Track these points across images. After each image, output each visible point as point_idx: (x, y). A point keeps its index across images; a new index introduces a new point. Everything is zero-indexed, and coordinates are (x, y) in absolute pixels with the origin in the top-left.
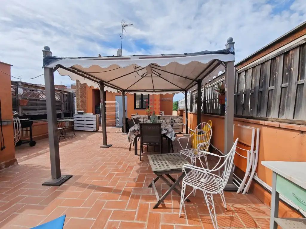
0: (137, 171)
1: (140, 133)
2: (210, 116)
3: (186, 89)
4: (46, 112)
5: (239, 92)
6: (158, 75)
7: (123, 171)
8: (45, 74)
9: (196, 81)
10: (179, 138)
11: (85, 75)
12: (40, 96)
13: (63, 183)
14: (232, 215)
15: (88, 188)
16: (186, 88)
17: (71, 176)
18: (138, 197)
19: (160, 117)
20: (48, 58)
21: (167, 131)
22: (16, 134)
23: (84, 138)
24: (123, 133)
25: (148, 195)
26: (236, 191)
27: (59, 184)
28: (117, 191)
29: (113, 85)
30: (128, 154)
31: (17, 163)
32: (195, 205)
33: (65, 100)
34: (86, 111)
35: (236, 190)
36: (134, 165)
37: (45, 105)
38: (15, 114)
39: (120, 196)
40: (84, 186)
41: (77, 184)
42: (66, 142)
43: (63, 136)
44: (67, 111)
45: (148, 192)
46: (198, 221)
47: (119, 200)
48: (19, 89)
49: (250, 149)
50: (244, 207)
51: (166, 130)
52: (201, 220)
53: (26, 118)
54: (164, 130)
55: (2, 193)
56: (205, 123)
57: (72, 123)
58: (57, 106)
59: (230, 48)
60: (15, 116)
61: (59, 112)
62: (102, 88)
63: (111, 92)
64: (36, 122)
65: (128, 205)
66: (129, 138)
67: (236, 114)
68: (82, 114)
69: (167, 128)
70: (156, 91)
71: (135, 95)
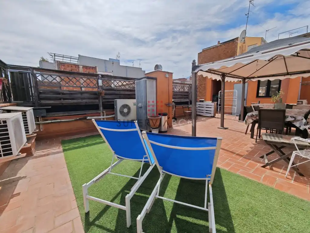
0: (251, 148)
1: (258, 118)
7: (237, 144)
18: (249, 159)
19: (293, 106)
20: (195, 67)
21: (293, 119)
22: (173, 111)
23: (205, 121)
24: (240, 121)
28: (232, 152)
29: (233, 75)
34: (206, 100)
36: (249, 144)
38: (173, 100)
39: (235, 155)
45: (259, 160)
47: (233, 156)
51: (292, 117)
54: (289, 117)
60: (173, 102)
61: (187, 100)
62: (223, 80)
63: (231, 81)
65: (241, 160)
68: (203, 102)
69: (294, 116)
70: (291, 74)
71: (259, 81)
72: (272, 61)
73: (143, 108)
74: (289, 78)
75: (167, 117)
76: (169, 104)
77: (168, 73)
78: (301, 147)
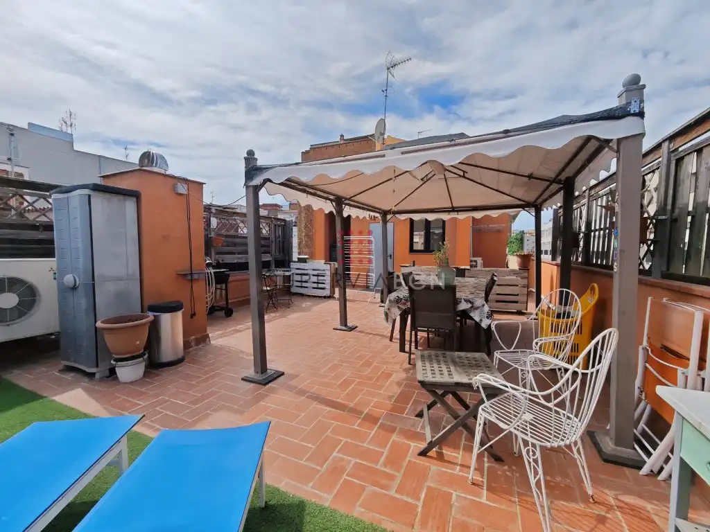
0: (399, 384)
1: (409, 305)
2: (597, 273)
3: (535, 201)
4: (247, 259)
5: (677, 211)
6: (462, 173)
7: (371, 379)
8: (247, 195)
9: (559, 182)
10: (496, 322)
11: (308, 189)
12: (239, 230)
13: (270, 382)
14: (603, 513)
15: (308, 397)
16: (537, 199)
17: (283, 374)
18: (392, 430)
19: (466, 271)
20: (252, 169)
21: (470, 305)
22: (208, 294)
23: (308, 309)
24: (383, 304)
25: (412, 429)
26: (640, 468)
27: (263, 383)
28: (355, 412)
29: (360, 203)
30: (386, 347)
31: (210, 341)
32: (511, 470)
33: (277, 235)
34: (313, 257)
35: (639, 465)
36: (396, 372)
37: (246, 245)
38: (208, 261)
39: (359, 421)
40: (302, 392)
41: (290, 388)
42: (278, 315)
43: (273, 304)
44: (279, 256)
45: (413, 425)
46: (511, 501)
47: (355, 427)
48: (212, 218)
49: (686, 366)
50: (649, 507)
51: (467, 301)
52: (519, 502)
53: (220, 269)
54: (463, 300)
55: (192, 381)
56: (565, 290)
57: (287, 279)
58: (263, 246)
59: (630, 103)
60: (208, 265)
61: (266, 258)
62: (340, 211)
63: (358, 217)
64: (234, 276)
65: (372, 439)
66: (386, 314)
67: (668, 269)
68: (306, 262)
69: (470, 297)
70: (458, 211)
71: (412, 221)
72: (427, 180)
73: (80, 290)
74: (456, 219)
75: (179, 314)
76: (191, 274)
77: (185, 181)
78: (490, 392)
